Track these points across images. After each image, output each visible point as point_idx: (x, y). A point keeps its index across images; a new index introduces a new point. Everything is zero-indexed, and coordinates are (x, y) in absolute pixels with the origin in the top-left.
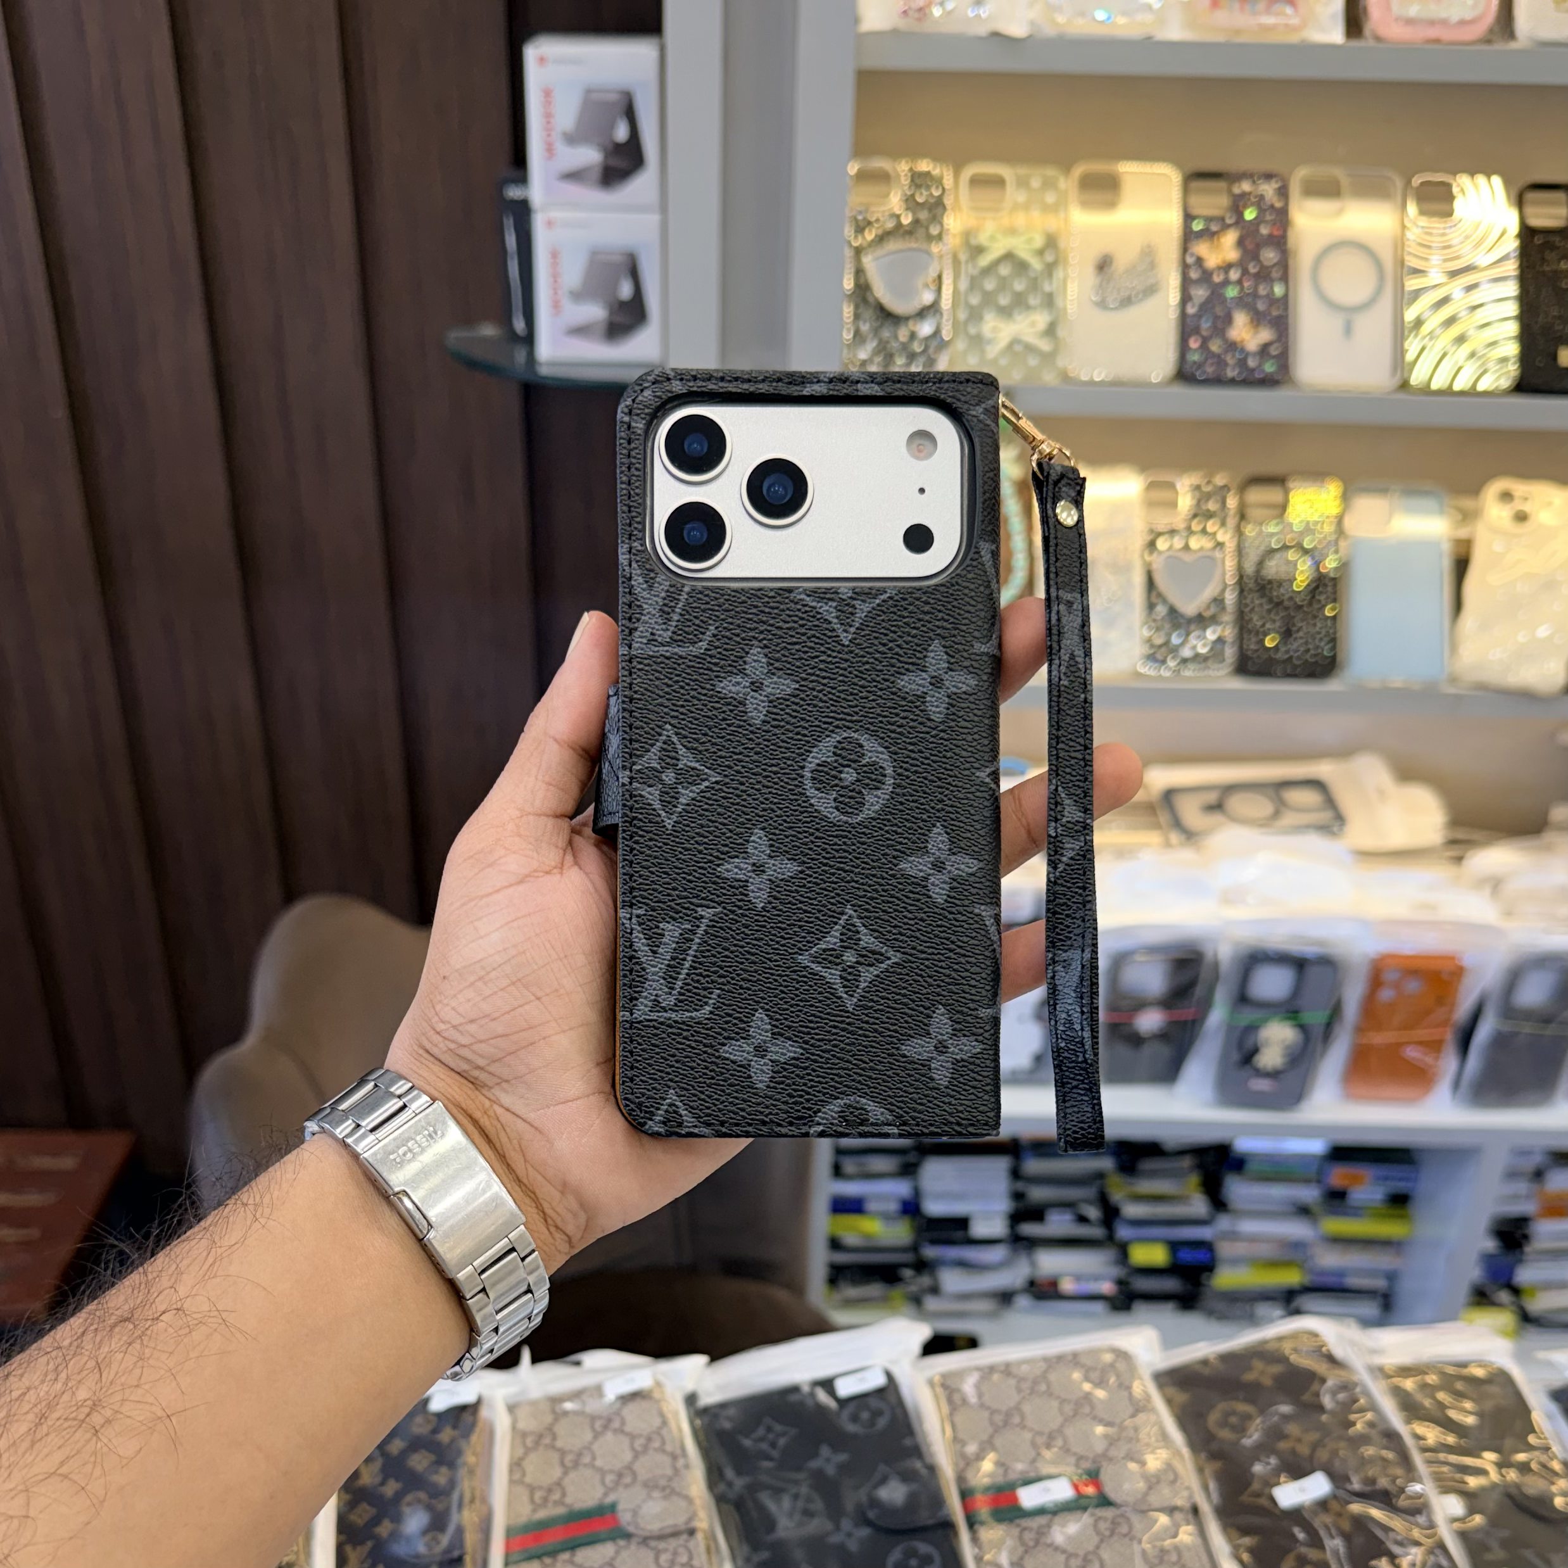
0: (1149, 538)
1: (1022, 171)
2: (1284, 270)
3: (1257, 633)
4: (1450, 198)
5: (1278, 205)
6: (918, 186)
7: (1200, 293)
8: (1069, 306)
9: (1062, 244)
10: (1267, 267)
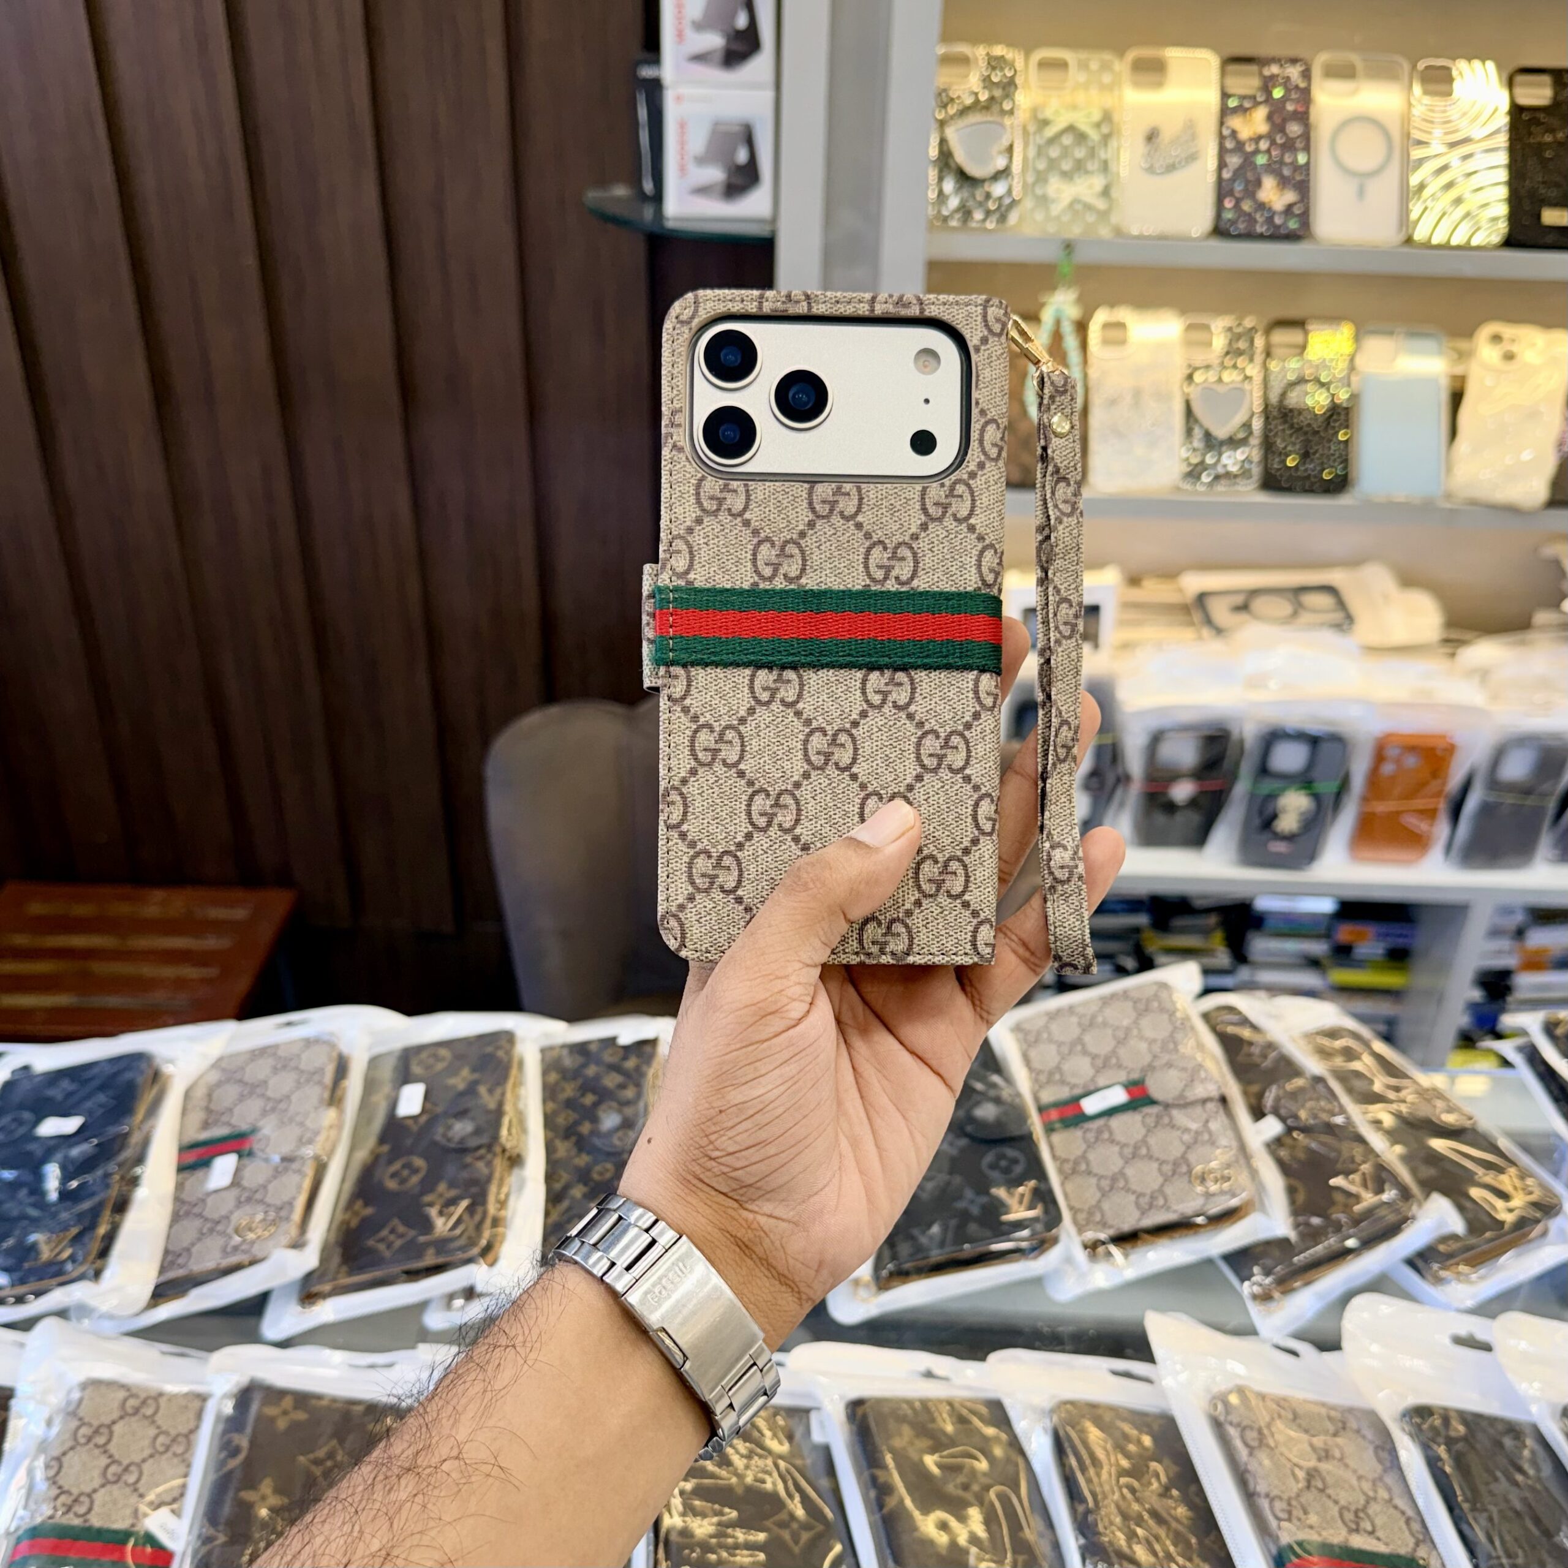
0: (1189, 371)
1: (1083, 55)
2: (1306, 141)
3: (1280, 454)
4: (1450, 80)
5: (1302, 85)
6: (994, 68)
7: (1234, 161)
8: (1121, 171)
9: (1116, 118)
10: (1292, 139)
